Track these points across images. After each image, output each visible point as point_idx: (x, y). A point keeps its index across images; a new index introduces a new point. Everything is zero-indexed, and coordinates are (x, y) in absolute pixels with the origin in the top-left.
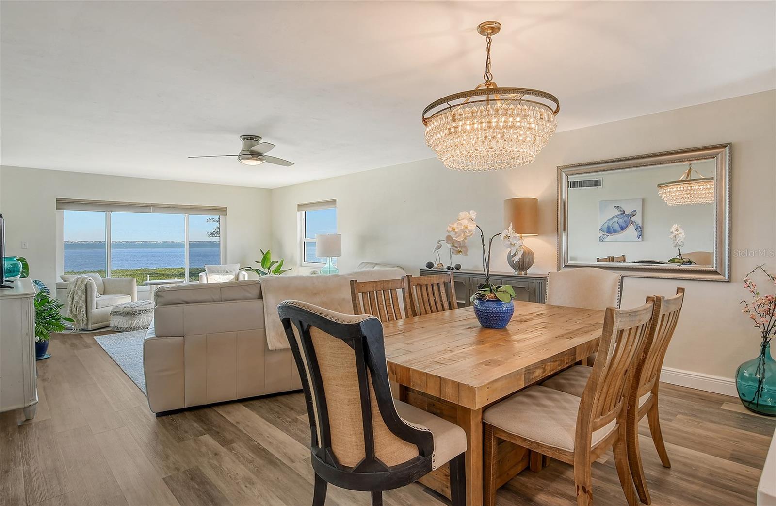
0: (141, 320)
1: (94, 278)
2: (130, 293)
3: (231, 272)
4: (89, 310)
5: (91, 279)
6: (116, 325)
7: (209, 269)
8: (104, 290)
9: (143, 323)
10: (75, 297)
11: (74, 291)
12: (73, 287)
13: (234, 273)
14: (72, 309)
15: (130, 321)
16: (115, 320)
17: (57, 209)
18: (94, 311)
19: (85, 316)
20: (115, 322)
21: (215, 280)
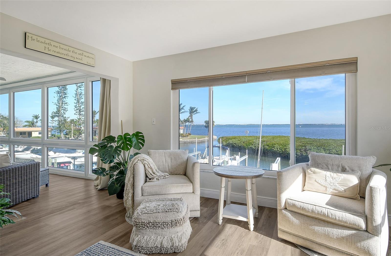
3: (352, 171)
13: (360, 174)
21: (316, 181)
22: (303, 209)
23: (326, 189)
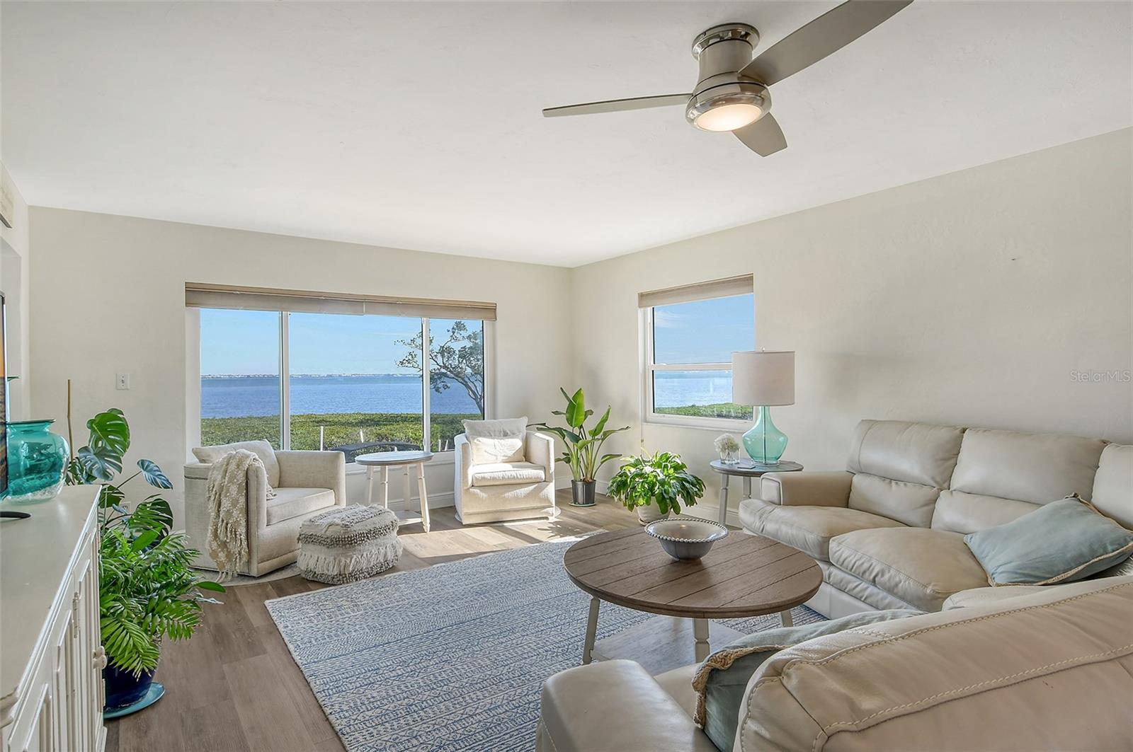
0: (365, 555)
1: (262, 454)
2: (329, 483)
3: (514, 434)
4: (252, 530)
5: (257, 457)
6: (311, 566)
7: (471, 427)
8: (280, 477)
9: (369, 561)
10: (224, 501)
11: (221, 488)
12: (220, 477)
13: (520, 436)
14: (216, 530)
15: (343, 560)
16: (308, 554)
17: (188, 304)
18: (266, 532)
19: (244, 543)
20: (310, 559)
21: (486, 451)
22: (494, 479)
23: (497, 459)
